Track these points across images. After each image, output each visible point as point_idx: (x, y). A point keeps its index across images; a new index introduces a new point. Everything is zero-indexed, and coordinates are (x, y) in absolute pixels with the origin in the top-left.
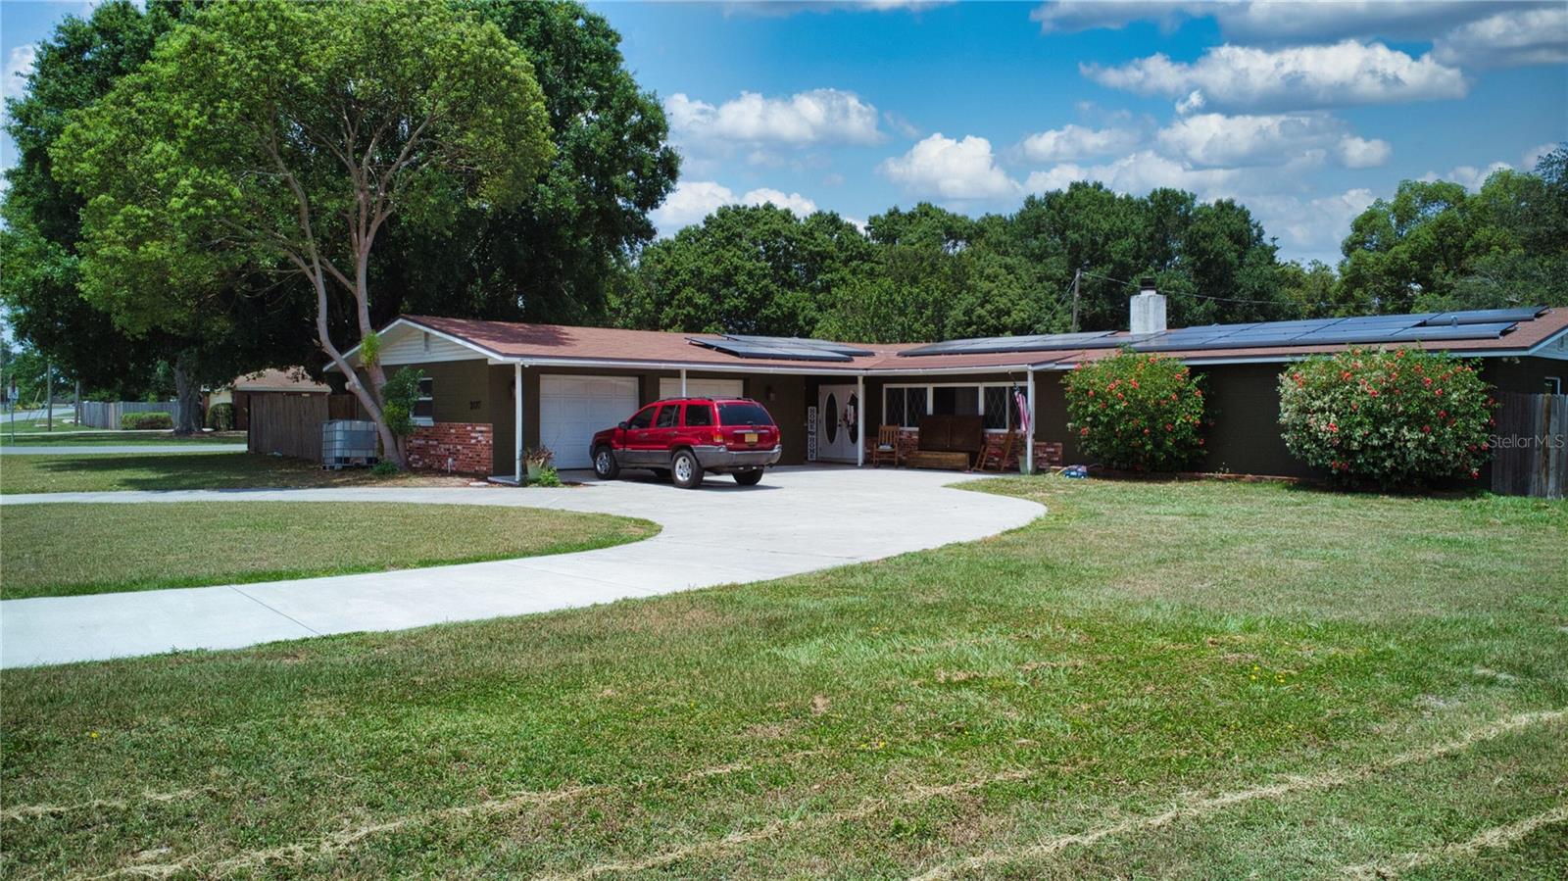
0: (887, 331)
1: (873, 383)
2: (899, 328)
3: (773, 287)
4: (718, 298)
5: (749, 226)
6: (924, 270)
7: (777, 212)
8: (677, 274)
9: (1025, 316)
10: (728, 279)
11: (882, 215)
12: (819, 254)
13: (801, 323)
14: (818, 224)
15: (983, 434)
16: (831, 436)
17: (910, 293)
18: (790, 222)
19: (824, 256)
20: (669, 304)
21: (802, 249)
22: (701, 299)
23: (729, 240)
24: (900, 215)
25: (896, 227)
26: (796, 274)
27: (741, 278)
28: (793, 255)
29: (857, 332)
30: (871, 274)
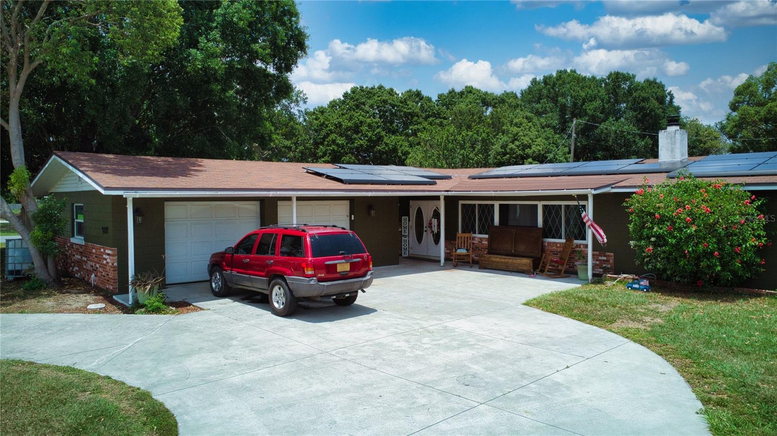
0: (452, 159)
1: (451, 201)
2: (461, 157)
3: (383, 133)
4: (350, 140)
5: (369, 98)
6: (475, 121)
7: (385, 90)
8: (327, 126)
9: (541, 149)
10: (356, 129)
11: (445, 94)
12: (410, 114)
13: (400, 154)
14: (409, 96)
15: (543, 242)
16: (420, 238)
17: (468, 135)
18: (393, 96)
19: (413, 115)
20: (322, 144)
21: (400, 111)
22: (341, 141)
23: (357, 106)
24: (455, 93)
25: (453, 100)
26: (397, 125)
27: (364, 128)
28: (395, 115)
29: (434, 160)
30: (441, 125)
